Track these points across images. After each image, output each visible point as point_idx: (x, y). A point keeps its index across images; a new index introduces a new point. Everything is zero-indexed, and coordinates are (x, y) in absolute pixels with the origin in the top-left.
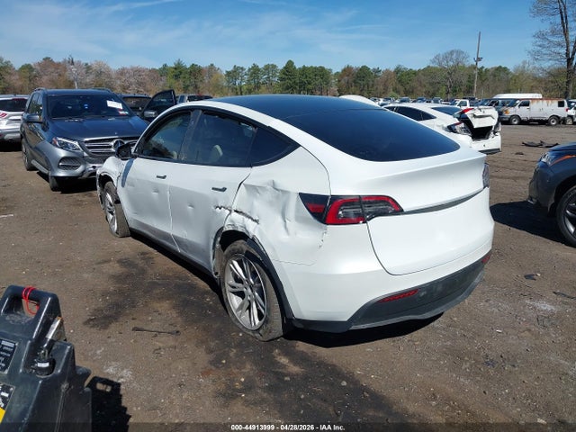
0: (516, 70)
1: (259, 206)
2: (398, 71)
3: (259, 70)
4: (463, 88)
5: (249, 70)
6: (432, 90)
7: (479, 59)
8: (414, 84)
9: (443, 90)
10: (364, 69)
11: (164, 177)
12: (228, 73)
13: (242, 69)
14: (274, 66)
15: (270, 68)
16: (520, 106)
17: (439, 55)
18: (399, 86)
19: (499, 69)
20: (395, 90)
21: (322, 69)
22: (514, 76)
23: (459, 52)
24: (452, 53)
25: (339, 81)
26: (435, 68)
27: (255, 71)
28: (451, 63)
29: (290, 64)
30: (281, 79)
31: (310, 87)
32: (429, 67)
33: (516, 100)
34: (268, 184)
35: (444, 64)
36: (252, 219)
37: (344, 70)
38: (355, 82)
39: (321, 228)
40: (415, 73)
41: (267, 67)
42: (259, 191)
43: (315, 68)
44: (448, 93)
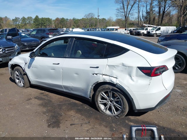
0: (108, 19)
1: (115, 72)
2: (74, 19)
3: (25, 19)
4: (94, 25)
5: (22, 18)
6: (85, 26)
7: (99, 16)
8: (79, 23)
9: (88, 25)
10: (63, 19)
11: (58, 64)
12: (13, 20)
13: (19, 18)
14: (31, 18)
15: (30, 18)
16: (115, 30)
17: (86, 15)
18: (75, 24)
19: (103, 19)
20: (74, 26)
21: (49, 19)
22: (108, 21)
23: (92, 14)
24: (90, 14)
25: (55, 23)
26: (85, 18)
27: (24, 19)
28: (90, 17)
29: (37, 17)
30: (34, 22)
31: (45, 25)
32: (83, 18)
33: (114, 29)
34: (120, 64)
35: (88, 17)
36: (113, 77)
37: (56, 19)
38: (60, 23)
39: (149, 78)
40: (79, 20)
41: (28, 18)
42: (116, 67)
43: (46, 18)
44: (90, 26)
